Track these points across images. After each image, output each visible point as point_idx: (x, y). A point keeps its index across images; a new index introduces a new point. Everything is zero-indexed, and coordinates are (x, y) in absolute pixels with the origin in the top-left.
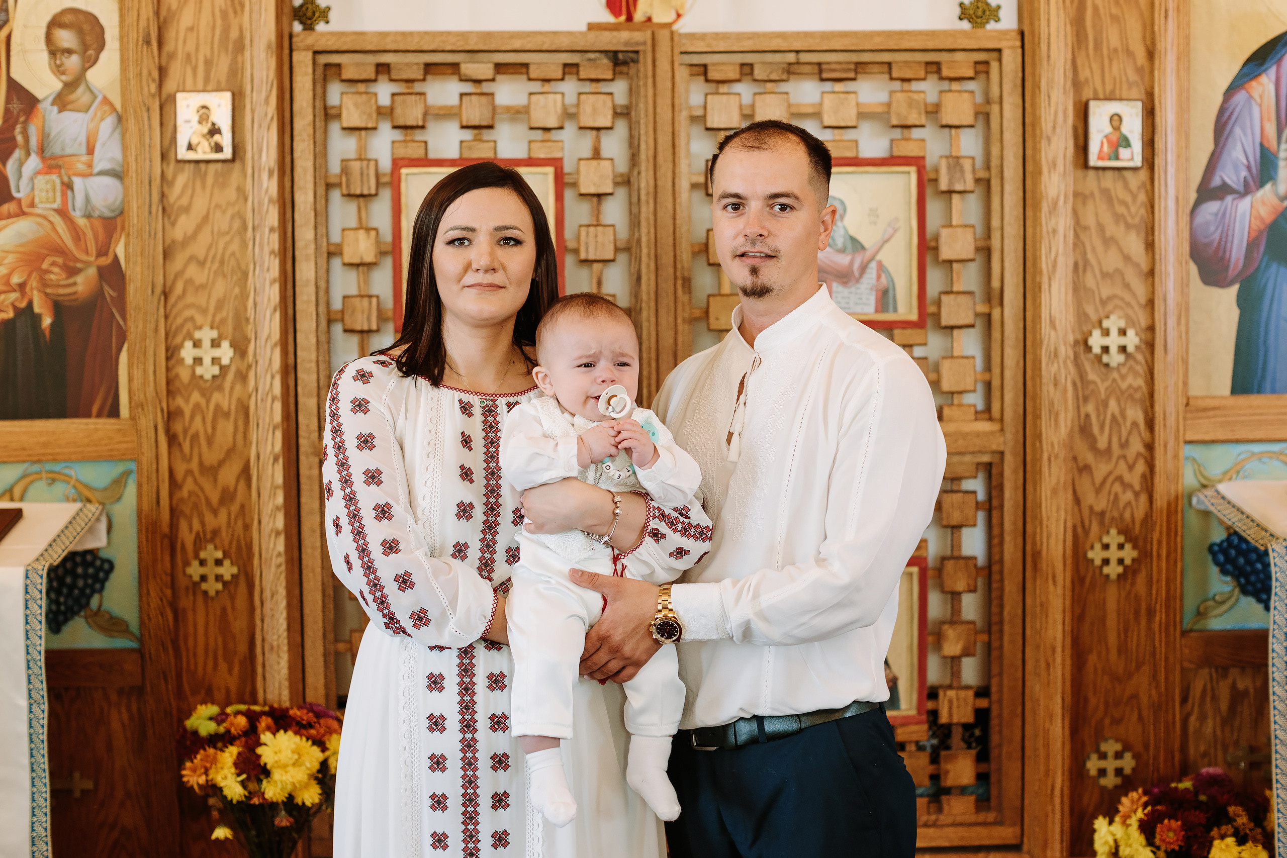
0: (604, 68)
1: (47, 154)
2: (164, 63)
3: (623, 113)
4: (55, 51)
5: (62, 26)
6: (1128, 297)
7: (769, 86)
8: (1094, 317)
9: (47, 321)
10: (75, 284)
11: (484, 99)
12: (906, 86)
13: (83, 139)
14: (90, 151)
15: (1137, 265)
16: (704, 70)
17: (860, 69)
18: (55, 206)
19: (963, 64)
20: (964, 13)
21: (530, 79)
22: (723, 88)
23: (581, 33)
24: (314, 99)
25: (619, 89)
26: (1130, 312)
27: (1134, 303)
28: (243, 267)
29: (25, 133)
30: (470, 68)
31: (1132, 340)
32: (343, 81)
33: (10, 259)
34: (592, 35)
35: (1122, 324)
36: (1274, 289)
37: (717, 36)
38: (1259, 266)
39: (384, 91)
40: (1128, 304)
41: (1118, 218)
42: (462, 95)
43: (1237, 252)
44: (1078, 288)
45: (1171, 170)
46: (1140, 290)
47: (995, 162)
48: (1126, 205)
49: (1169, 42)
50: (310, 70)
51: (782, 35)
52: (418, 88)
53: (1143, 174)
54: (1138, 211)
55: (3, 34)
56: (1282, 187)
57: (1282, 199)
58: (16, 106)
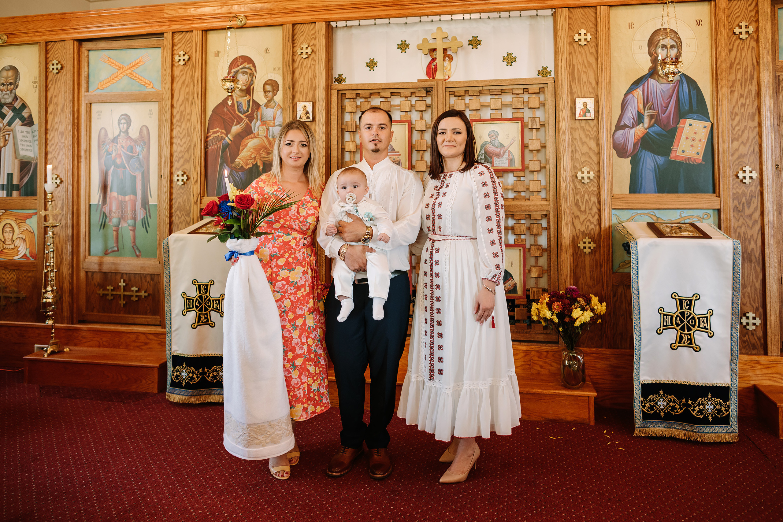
0: (423, 93)
1: (263, 120)
2: (294, 94)
3: (428, 106)
4: (265, 91)
5: (267, 84)
6: (591, 161)
7: (474, 97)
8: (579, 168)
9: (261, 168)
10: (269, 157)
11: (387, 103)
12: (518, 96)
13: (272, 116)
14: (274, 120)
15: (594, 151)
16: (454, 93)
17: (502, 92)
18: (264, 135)
19: (536, 89)
20: (540, 73)
21: (401, 97)
22: (459, 98)
23: (416, 82)
24: (338, 104)
25: (428, 100)
26: (592, 166)
27: (593, 163)
29: (257, 115)
30: (383, 94)
31: (592, 175)
32: (347, 99)
33: (252, 150)
34: (419, 83)
35: (588, 170)
36: (644, 158)
37: (457, 82)
38: (638, 151)
39: (359, 102)
40: (591, 163)
41: (587, 136)
42: (381, 102)
43: (630, 146)
44: (572, 158)
45: (605, 120)
46: (595, 159)
48: (589, 131)
49: (603, 79)
50: (336, 95)
51: (477, 81)
52: (369, 100)
53: (595, 121)
54: (593, 133)
55: (252, 87)
56: (646, 125)
57: (646, 129)
58: (254, 107)
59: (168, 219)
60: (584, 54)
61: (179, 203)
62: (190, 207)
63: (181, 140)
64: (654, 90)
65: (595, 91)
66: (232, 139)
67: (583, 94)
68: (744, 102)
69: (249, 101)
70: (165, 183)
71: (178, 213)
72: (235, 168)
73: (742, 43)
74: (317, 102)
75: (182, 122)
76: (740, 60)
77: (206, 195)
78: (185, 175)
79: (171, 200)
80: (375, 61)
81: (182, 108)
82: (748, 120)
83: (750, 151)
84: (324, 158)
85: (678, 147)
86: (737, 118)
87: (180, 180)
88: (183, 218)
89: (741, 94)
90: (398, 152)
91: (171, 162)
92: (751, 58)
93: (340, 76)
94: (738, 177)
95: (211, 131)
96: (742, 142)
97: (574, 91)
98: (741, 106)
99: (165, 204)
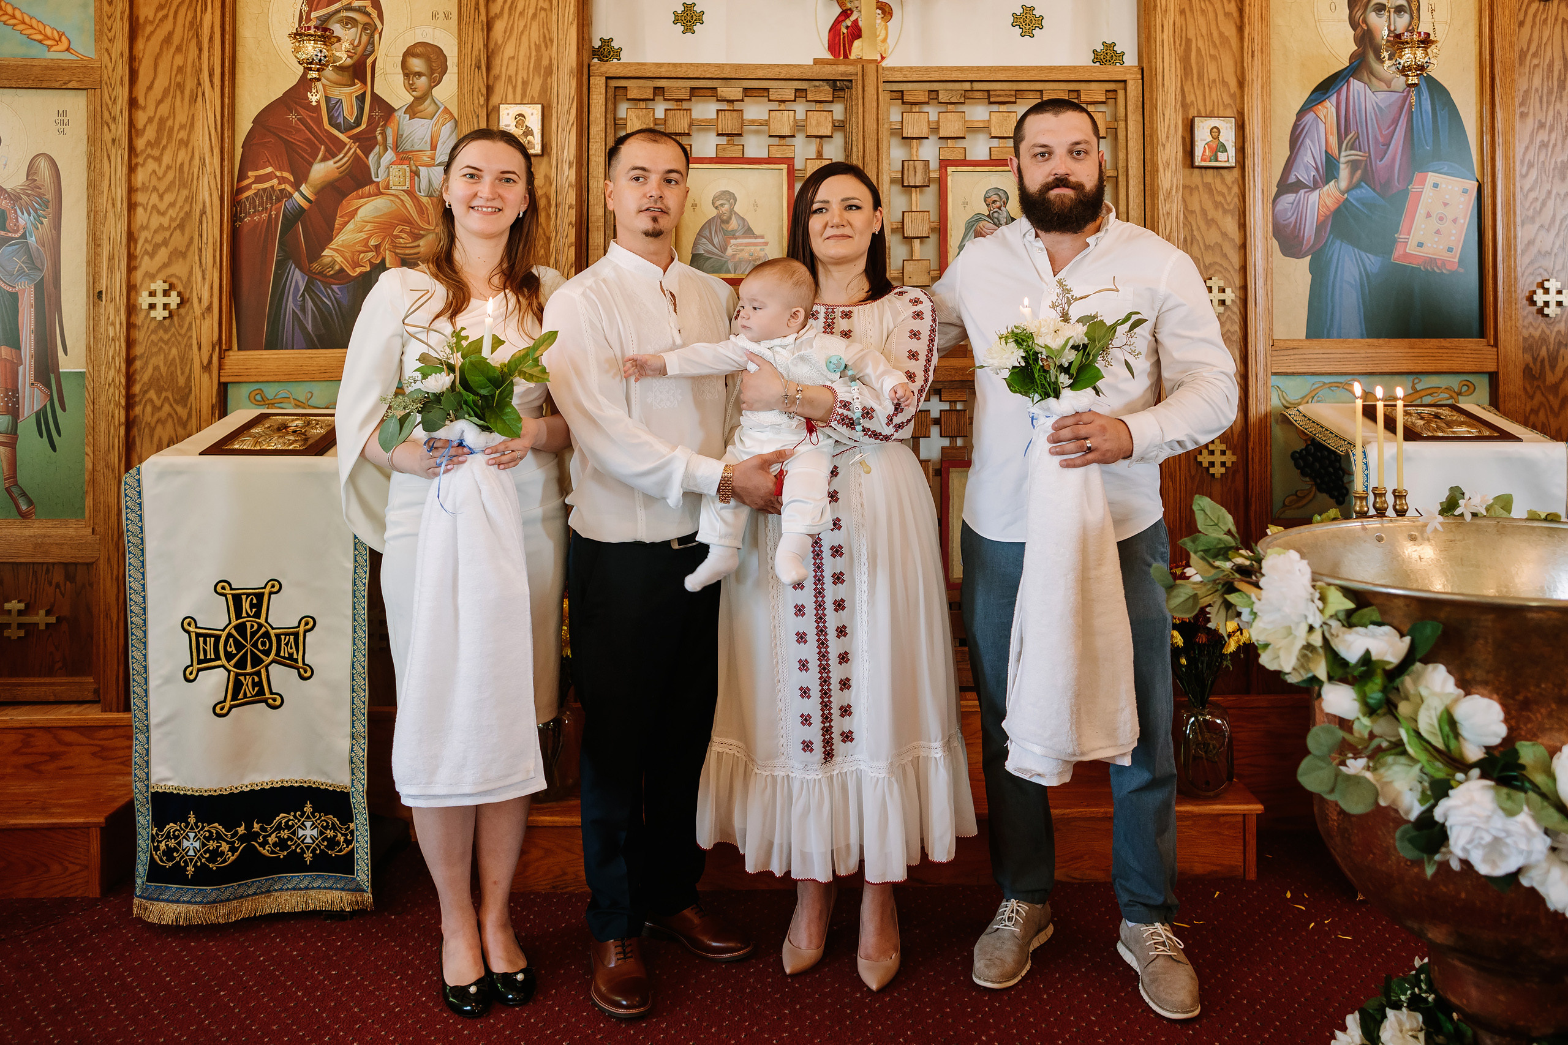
0: (826, 92)
1: (401, 149)
2: (491, 83)
3: (839, 126)
4: (408, 73)
5: (414, 55)
6: (1225, 264)
7: (950, 107)
10: (419, 246)
11: (735, 114)
13: (428, 139)
14: (434, 148)
15: (1233, 240)
16: (900, 95)
17: (1018, 96)
18: (405, 188)
19: (1097, 92)
20: (1097, 58)
21: (770, 100)
22: (916, 109)
23: (808, 66)
24: (606, 112)
25: (838, 110)
26: (1228, 275)
27: (1230, 268)
28: (547, 234)
29: (384, 134)
30: (725, 91)
31: (1229, 296)
32: (628, 100)
33: (369, 227)
34: (815, 69)
35: (1221, 284)
36: (1338, 259)
37: (911, 69)
38: (1327, 241)
39: (660, 110)
40: (1226, 269)
41: (1217, 205)
42: (718, 111)
43: (1309, 230)
45: (1258, 169)
46: (1235, 259)
47: (1121, 164)
48: (1223, 195)
49: (1254, 75)
50: (604, 91)
51: (960, 69)
52: (685, 105)
53: (1236, 173)
54: (1233, 200)
55: (369, 61)
56: (1343, 184)
57: (1343, 193)
58: (377, 114)
59: (123, 413)
60: (1211, 15)
61: (156, 368)
62: (189, 378)
63: (161, 197)
64: (1360, 105)
65: (1235, 101)
66: (312, 197)
67: (1209, 109)
68: (1546, 140)
69: (361, 98)
70: (113, 314)
71: (152, 394)
72: (320, 273)
73: (1544, 10)
74: (555, 105)
75: (164, 148)
76: (1539, 46)
77: (235, 346)
78: (174, 294)
79: (130, 361)
80: (697, 9)
81: (164, 109)
82: (1553, 177)
83: (1557, 246)
84: (573, 249)
85: (1409, 234)
86: (1534, 174)
87: (160, 307)
88: (167, 408)
89: (1540, 121)
90: (762, 237)
91: (131, 257)
92: (1560, 43)
93: (606, 43)
94: (1533, 303)
95: (250, 174)
96: (1542, 226)
97: (1188, 101)
98: (1540, 147)
99: (112, 373)
